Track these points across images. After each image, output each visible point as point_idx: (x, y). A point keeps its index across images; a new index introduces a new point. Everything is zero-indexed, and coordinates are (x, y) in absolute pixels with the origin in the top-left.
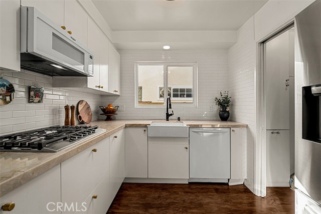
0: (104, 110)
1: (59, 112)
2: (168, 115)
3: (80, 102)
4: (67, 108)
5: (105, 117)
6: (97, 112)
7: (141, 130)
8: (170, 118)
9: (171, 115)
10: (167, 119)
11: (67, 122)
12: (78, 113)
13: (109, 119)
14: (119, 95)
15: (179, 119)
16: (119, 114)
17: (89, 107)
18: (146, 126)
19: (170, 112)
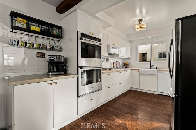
0: (124, 64)
1: (112, 64)
2: (151, 66)
3: (117, 61)
4: (114, 63)
5: (125, 67)
6: (122, 65)
7: (137, 71)
8: (152, 67)
9: (153, 66)
10: (151, 68)
11: (114, 67)
12: (116, 65)
13: (126, 67)
14: (130, 59)
15: (156, 68)
16: (130, 66)
17: (119, 63)
18: (139, 70)
19: (152, 65)
